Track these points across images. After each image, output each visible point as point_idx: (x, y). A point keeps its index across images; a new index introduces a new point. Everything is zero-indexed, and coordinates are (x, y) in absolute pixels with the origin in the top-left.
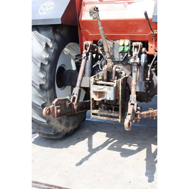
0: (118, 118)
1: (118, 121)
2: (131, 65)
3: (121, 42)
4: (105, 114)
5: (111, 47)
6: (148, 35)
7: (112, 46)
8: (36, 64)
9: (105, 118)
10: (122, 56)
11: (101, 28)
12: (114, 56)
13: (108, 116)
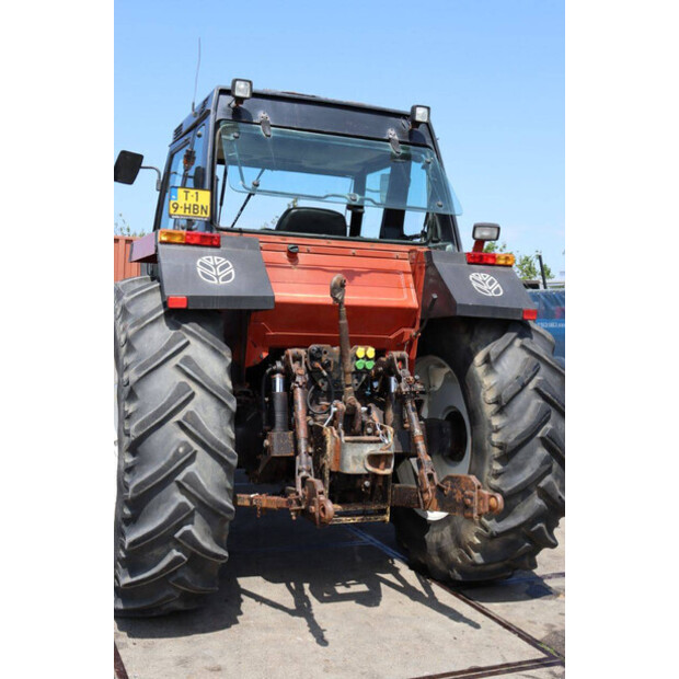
0: (383, 512)
1: (384, 521)
2: (401, 399)
3: (360, 352)
4: (360, 508)
5: (335, 363)
6: (391, 337)
7: (337, 360)
8: (224, 405)
9: (357, 519)
10: (356, 381)
11: (344, 322)
12: (340, 381)
13: (364, 513)
